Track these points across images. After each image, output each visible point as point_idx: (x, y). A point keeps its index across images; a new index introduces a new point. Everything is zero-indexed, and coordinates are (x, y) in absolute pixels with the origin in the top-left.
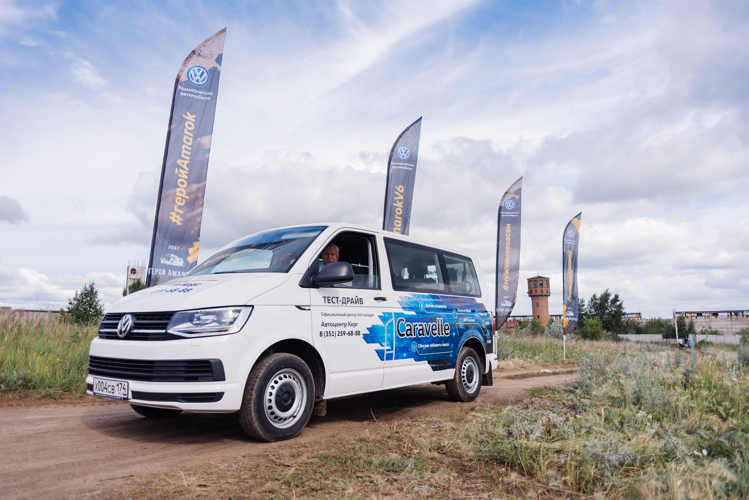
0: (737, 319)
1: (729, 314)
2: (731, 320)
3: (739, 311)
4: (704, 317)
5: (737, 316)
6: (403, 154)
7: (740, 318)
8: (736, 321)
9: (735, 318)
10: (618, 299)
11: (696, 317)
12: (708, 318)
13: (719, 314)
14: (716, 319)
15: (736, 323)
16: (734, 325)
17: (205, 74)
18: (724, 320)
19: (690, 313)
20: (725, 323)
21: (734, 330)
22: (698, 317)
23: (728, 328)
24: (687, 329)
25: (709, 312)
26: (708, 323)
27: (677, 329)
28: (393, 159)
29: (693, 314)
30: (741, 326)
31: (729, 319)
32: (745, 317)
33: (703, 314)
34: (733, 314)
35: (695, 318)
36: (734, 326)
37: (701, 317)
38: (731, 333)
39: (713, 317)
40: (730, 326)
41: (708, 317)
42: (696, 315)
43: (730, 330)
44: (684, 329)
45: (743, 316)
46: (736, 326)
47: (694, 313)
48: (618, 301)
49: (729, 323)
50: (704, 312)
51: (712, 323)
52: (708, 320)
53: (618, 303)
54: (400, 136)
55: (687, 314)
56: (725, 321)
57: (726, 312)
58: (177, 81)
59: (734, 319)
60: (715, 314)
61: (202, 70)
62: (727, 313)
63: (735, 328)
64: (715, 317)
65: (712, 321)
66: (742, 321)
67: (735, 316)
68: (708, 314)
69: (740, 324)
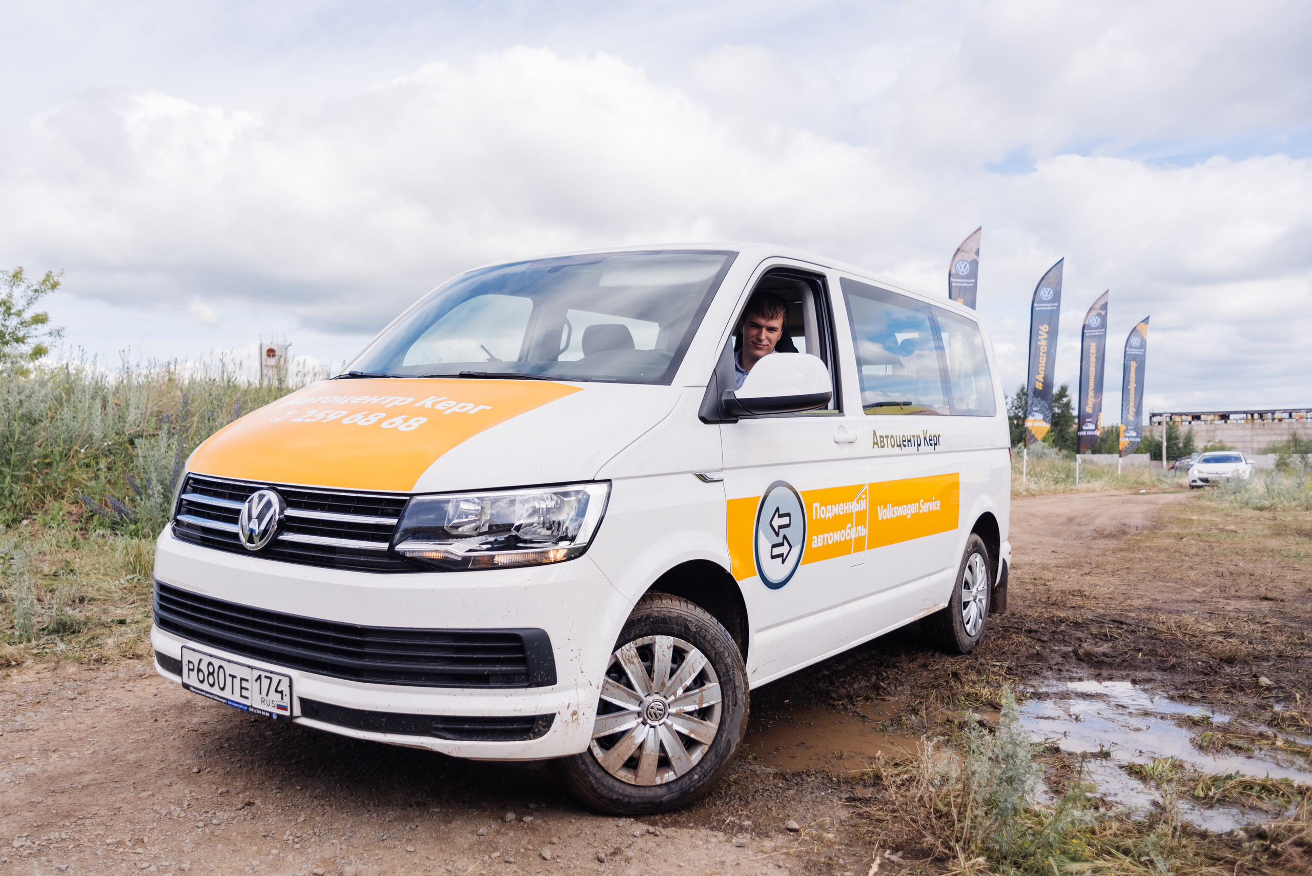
0: (1264, 425)
1: (1250, 416)
2: (1253, 428)
3: (1267, 412)
4: (1203, 423)
5: (1263, 420)
6: (1046, 295)
7: (1268, 424)
8: (1260, 428)
9: (1260, 424)
10: (1067, 393)
11: (1190, 423)
12: (1211, 423)
13: (1232, 416)
14: (1225, 426)
15: (1260, 432)
16: (1257, 435)
17: (968, 266)
18: (1240, 427)
19: (1180, 414)
20: (1241, 433)
21: (1255, 445)
22: (1193, 423)
23: (1245, 442)
24: (1181, 445)
25: (1214, 413)
26: (1211, 433)
27: (1165, 444)
28: (1036, 301)
29: (1184, 417)
30: (1269, 438)
31: (1249, 426)
32: (1276, 421)
33: (1203, 417)
34: (1256, 416)
35: (1187, 423)
36: (1256, 438)
37: (1199, 422)
38: (1250, 450)
39: (1219, 422)
40: (1248, 438)
41: (1212, 421)
42: (1190, 418)
43: (1248, 444)
44: (1176, 444)
45: (1273, 419)
46: (1261, 438)
47: (1186, 414)
48: (1066, 396)
49: (1248, 432)
50: (1204, 413)
51: (1218, 433)
52: (1212, 427)
53: (1065, 400)
54: (1043, 278)
55: (1173, 417)
56: (1242, 428)
57: (1244, 412)
58: (950, 274)
59: (1257, 426)
60: (1225, 417)
61: (965, 263)
62: (1245, 415)
63: (1258, 442)
64: (1223, 421)
65: (1217, 429)
66: (1271, 429)
67: (1260, 421)
68: (1212, 417)
69: (1267, 435)
